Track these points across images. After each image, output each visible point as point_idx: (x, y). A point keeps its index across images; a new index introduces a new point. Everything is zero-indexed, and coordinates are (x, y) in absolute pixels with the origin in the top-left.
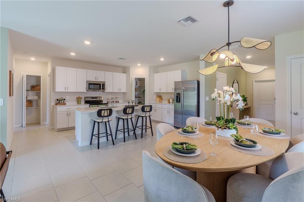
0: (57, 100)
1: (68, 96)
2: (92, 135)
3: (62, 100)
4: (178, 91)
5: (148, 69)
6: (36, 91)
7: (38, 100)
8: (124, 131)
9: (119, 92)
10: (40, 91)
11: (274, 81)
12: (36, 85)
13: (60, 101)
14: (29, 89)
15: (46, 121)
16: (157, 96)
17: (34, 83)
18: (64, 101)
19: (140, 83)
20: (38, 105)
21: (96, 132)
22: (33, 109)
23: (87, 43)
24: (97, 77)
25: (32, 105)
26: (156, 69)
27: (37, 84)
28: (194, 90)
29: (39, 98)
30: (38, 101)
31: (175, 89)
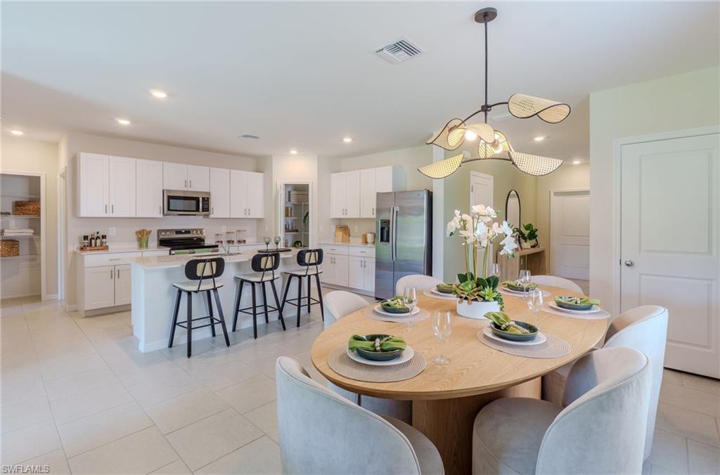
0: (86, 238)
1: (114, 228)
2: (175, 324)
3: (98, 238)
4: (385, 216)
5: (316, 164)
6: (27, 214)
7: (35, 237)
8: (255, 311)
9: (246, 217)
10: (40, 215)
11: (586, 193)
12: (28, 200)
13: (93, 241)
14: (10, 211)
15: (57, 293)
16: (337, 227)
17: (22, 194)
18: (104, 240)
19: (298, 198)
20: (34, 251)
21: (183, 316)
22: (22, 262)
23: (159, 95)
24: (190, 182)
25: (18, 251)
26: (333, 163)
27: (30, 198)
28: (421, 214)
29: (37, 232)
30: (33, 242)
31: (379, 211)
